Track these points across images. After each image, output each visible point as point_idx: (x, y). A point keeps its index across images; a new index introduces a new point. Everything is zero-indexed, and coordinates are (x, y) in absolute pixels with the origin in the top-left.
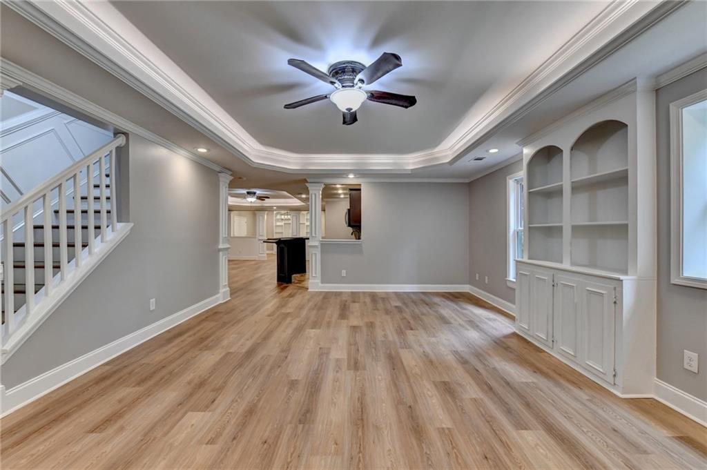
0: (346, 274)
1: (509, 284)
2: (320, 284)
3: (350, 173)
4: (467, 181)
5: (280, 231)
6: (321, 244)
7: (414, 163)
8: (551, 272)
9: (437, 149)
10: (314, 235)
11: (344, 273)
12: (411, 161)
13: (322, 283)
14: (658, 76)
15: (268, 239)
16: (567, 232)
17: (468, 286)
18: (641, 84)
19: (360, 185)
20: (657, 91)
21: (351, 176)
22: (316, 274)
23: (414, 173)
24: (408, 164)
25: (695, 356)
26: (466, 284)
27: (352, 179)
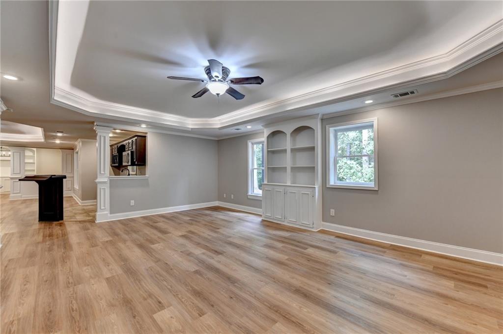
0: (135, 204)
1: (249, 197)
2: (109, 215)
3: (143, 123)
4: (216, 139)
5: (32, 169)
6: (110, 180)
7: (193, 124)
8: (283, 188)
9: (213, 119)
10: (102, 172)
11: (132, 203)
12: (191, 123)
13: (111, 214)
14: (323, 115)
15: (26, 177)
16: (289, 170)
17: (217, 202)
18: (320, 116)
19: (147, 133)
20: (322, 120)
21: (144, 126)
22: (105, 206)
23: (193, 131)
24: (188, 124)
25: (333, 210)
26: (216, 201)
27: (142, 129)
